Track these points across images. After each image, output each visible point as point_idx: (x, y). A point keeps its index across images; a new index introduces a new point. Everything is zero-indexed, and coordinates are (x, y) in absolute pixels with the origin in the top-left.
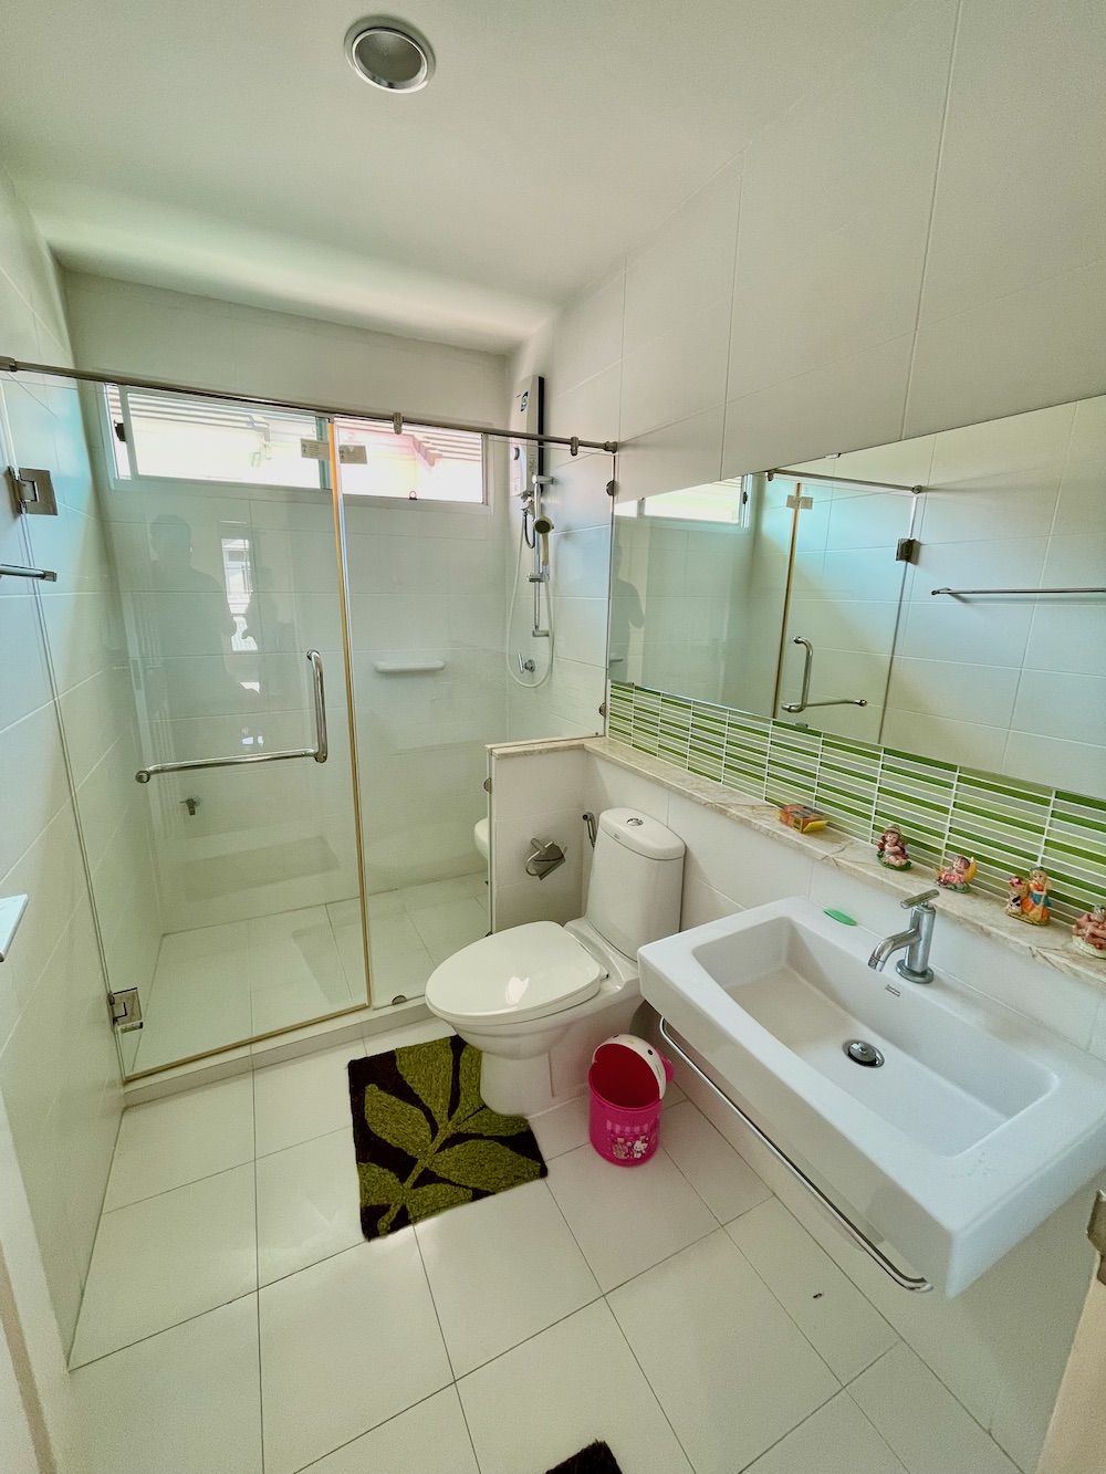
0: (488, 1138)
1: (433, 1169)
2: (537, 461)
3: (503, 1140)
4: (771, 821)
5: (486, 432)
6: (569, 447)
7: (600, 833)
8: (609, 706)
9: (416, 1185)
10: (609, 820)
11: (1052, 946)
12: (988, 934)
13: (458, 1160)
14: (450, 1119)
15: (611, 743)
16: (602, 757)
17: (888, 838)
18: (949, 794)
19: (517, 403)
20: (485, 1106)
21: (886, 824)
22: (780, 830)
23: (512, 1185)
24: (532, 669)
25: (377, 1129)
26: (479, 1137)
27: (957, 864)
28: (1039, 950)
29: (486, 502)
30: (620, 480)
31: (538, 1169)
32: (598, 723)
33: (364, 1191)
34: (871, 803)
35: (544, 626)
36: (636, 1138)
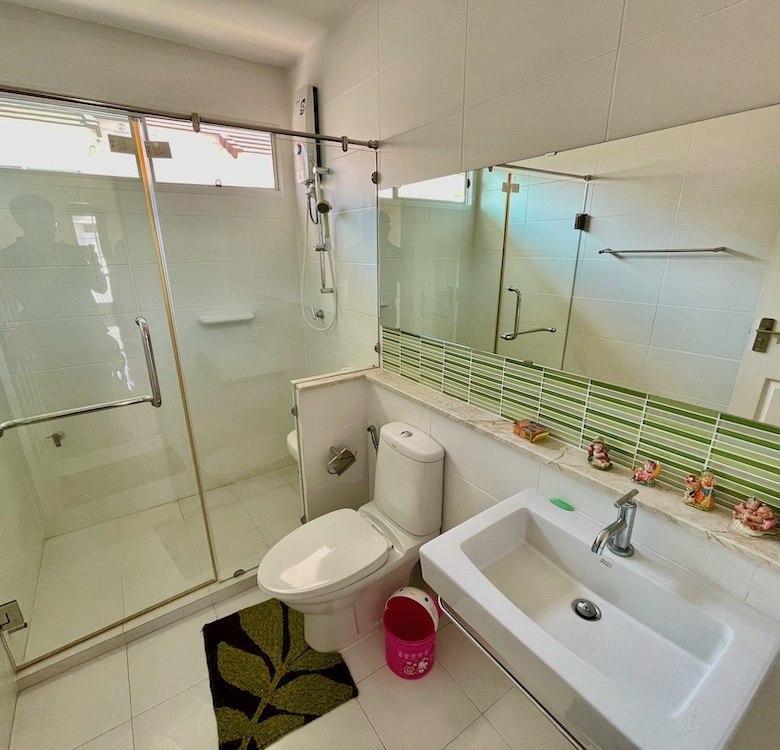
0: (313, 672)
1: (273, 704)
2: (315, 155)
3: (323, 673)
4: (508, 434)
5: (274, 132)
6: (341, 144)
7: (381, 442)
8: (382, 346)
9: (261, 720)
10: (388, 432)
11: (720, 529)
12: (675, 522)
13: (291, 693)
14: (283, 661)
15: (385, 373)
16: (379, 385)
17: (595, 447)
18: (640, 414)
19: (297, 109)
20: (309, 648)
21: (595, 435)
22: (514, 440)
23: (334, 707)
24: (322, 317)
25: (228, 677)
26: (306, 672)
27: (647, 467)
28: (714, 534)
29: (278, 188)
30: (382, 172)
31: (351, 692)
32: (374, 358)
33: (221, 731)
34: (581, 419)
35: (329, 285)
36: (420, 660)
